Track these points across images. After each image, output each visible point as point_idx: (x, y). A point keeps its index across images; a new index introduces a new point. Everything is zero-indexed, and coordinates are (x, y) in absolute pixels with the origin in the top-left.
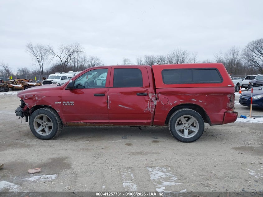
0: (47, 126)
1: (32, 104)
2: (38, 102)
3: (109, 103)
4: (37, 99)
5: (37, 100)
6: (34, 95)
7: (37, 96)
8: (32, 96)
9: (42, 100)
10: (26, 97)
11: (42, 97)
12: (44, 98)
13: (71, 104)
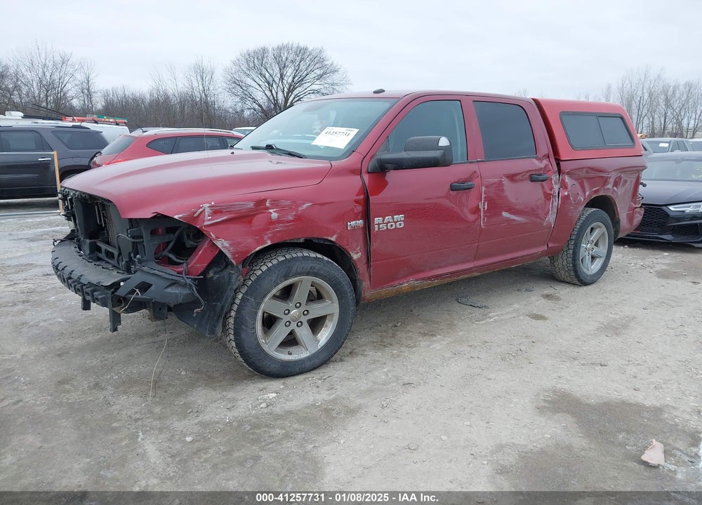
0: (304, 319)
1: (249, 241)
2: (279, 228)
3: (484, 208)
4: (274, 215)
5: (278, 221)
6: (260, 203)
7: (275, 203)
8: (251, 205)
9: (298, 218)
10: (216, 212)
11: (298, 206)
12: (307, 208)
13: (396, 222)
